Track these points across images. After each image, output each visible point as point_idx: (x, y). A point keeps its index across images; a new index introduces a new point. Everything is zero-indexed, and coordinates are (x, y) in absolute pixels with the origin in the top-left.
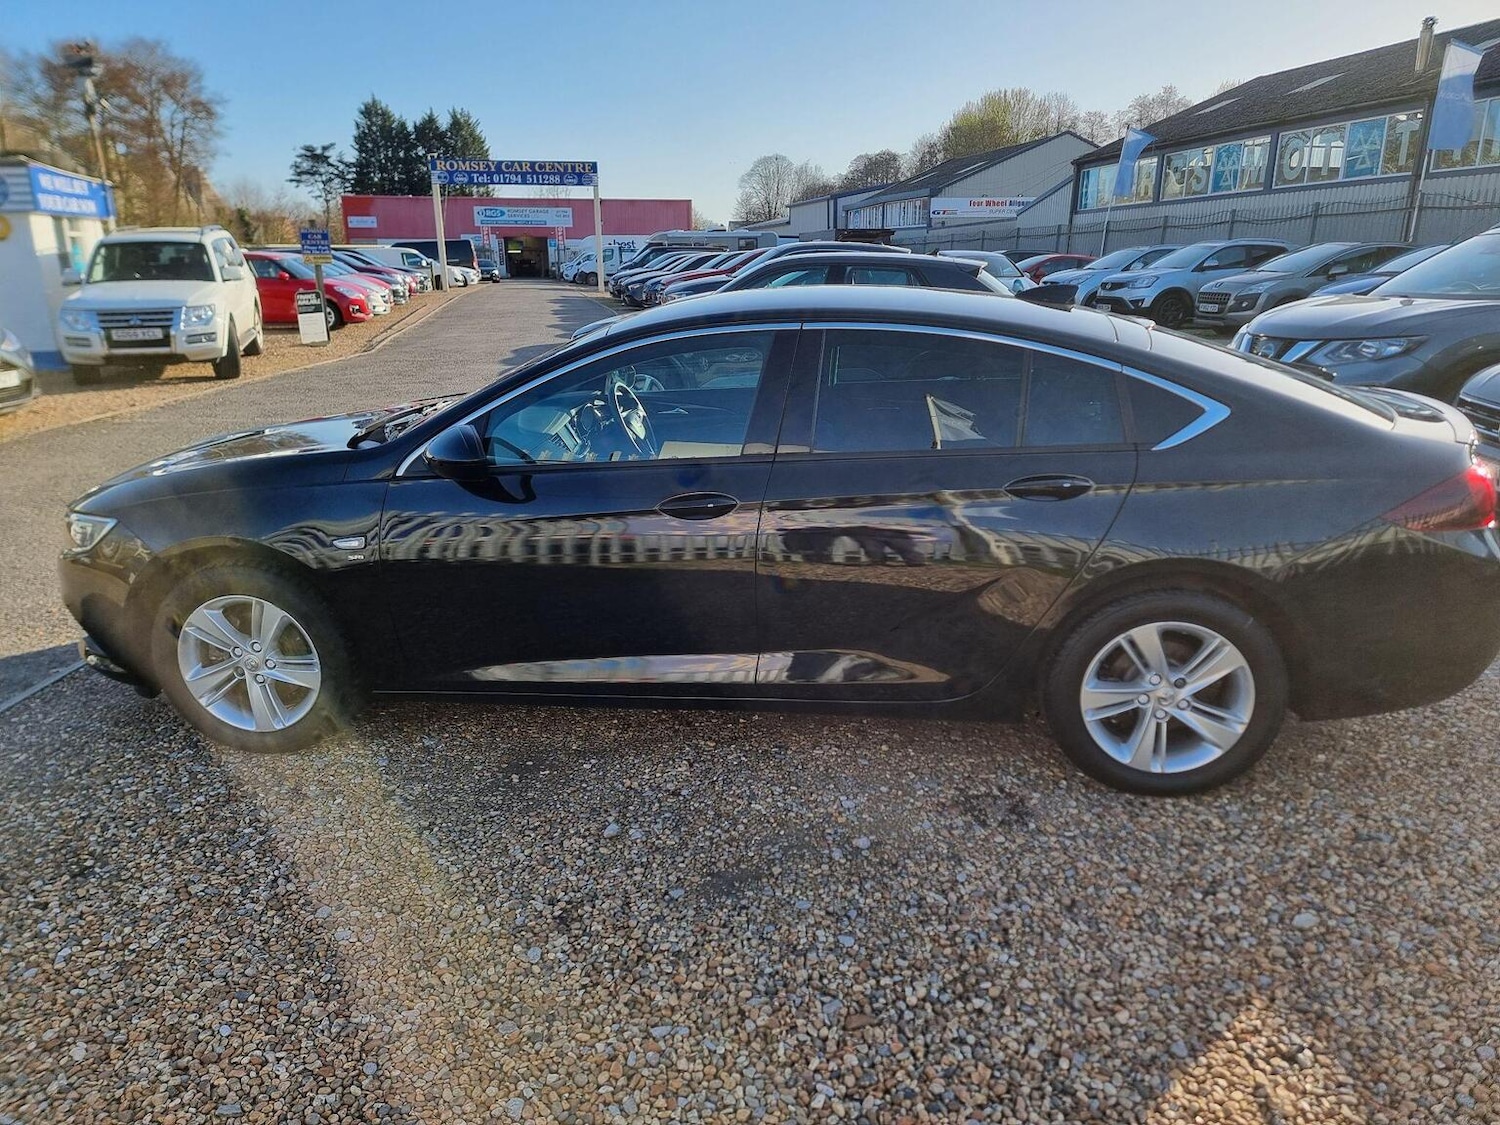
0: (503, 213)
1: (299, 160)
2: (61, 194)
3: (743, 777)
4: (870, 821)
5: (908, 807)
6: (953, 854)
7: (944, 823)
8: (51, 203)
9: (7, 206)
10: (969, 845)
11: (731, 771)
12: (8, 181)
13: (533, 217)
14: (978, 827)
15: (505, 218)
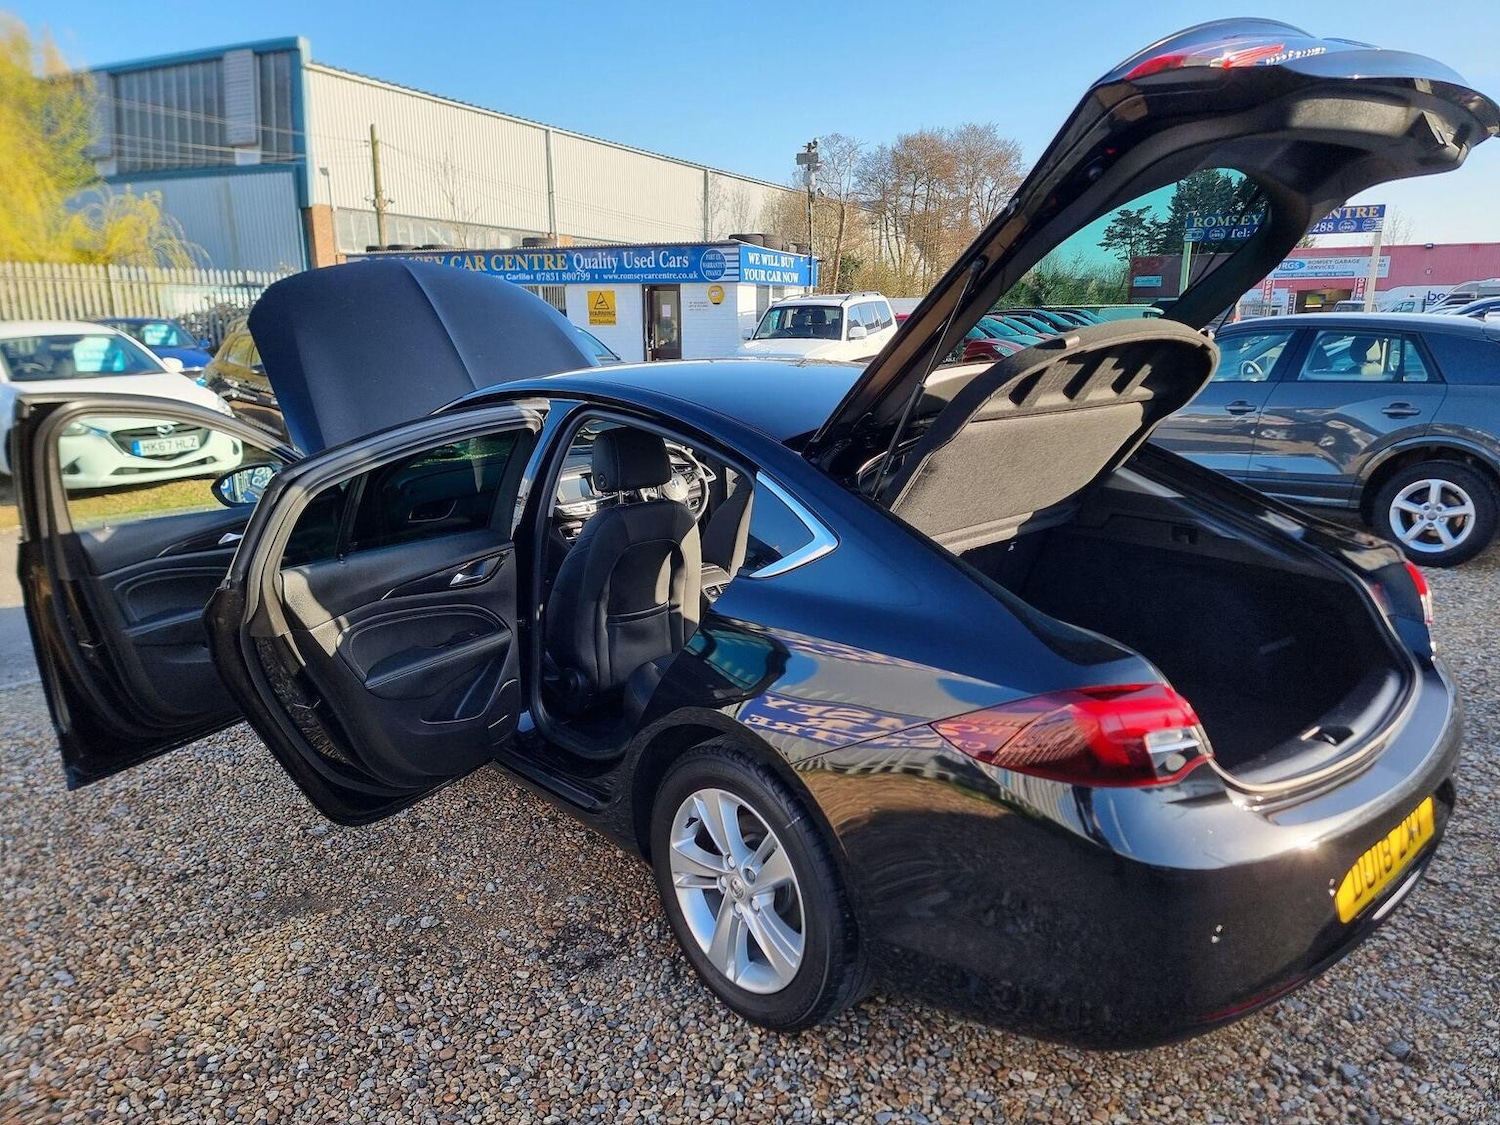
0: (1302, 265)
2: (766, 268)
3: (480, 831)
4: (478, 908)
5: (526, 912)
6: (465, 967)
7: (519, 938)
8: (755, 275)
9: (723, 278)
10: (493, 966)
11: (482, 824)
12: (726, 258)
13: (1338, 268)
14: (534, 956)
15: (1304, 270)
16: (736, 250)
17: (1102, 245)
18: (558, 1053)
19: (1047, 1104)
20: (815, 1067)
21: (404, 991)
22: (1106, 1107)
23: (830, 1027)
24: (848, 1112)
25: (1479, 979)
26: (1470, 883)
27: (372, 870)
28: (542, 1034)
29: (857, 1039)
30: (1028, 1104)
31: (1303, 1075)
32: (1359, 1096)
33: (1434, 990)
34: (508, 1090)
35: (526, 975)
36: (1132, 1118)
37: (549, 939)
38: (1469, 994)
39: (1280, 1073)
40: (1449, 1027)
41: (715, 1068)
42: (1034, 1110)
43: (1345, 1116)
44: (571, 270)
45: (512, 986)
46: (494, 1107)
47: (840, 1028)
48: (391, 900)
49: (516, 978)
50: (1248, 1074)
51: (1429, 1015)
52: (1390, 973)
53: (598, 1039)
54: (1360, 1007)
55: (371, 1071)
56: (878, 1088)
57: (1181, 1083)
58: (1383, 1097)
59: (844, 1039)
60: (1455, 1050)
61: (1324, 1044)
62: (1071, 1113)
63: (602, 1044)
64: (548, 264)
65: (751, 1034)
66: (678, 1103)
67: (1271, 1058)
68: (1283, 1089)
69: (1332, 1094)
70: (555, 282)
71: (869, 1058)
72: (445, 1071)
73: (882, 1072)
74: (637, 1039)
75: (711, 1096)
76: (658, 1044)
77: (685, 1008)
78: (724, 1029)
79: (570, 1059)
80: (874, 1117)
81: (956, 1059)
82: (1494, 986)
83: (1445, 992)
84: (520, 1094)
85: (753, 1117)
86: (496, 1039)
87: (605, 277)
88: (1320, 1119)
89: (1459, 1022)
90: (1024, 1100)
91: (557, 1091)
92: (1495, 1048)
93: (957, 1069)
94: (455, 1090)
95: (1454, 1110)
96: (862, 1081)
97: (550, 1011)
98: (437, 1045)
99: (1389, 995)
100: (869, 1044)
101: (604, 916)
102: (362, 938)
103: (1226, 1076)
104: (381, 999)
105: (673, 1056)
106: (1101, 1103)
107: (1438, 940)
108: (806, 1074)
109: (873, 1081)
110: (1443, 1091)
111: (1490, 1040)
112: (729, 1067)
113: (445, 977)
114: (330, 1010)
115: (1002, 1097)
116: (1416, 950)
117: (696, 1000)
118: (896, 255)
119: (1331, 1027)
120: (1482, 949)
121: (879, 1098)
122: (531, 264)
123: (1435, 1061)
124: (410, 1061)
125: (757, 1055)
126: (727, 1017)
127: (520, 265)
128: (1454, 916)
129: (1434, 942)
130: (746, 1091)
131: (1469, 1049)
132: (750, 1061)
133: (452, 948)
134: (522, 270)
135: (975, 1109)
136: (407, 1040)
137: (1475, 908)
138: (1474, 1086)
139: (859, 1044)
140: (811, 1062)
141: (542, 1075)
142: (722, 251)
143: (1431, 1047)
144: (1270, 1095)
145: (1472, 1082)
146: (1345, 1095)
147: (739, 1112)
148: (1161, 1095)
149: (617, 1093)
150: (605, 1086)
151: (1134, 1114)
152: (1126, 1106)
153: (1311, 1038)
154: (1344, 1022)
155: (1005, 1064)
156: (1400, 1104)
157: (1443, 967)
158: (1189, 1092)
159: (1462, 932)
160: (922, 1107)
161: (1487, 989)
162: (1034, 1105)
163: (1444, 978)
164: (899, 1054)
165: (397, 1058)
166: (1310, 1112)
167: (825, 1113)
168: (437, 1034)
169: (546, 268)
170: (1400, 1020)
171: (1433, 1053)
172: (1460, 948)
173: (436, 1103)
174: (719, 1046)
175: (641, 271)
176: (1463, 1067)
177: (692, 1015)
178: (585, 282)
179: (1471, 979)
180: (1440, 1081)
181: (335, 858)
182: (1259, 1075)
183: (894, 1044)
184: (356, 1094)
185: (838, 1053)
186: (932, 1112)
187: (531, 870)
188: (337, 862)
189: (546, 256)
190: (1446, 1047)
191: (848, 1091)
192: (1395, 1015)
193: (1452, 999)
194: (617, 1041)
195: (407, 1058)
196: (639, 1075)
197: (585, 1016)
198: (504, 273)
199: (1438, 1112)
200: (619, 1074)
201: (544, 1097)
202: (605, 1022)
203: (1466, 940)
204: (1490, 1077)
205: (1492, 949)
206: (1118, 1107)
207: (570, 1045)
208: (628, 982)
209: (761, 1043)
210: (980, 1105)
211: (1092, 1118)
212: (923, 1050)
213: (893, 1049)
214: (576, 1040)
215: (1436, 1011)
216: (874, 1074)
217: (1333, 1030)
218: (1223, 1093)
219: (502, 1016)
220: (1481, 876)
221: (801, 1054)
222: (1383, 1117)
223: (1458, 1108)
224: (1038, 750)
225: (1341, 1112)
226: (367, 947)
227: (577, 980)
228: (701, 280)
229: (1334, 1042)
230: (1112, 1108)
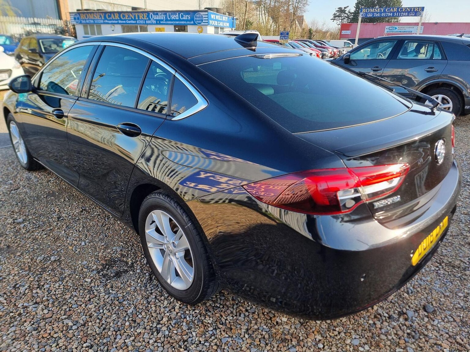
0: (396, 28)
1: (336, 12)
2: (218, 21)
3: (84, 221)
4: (77, 252)
5: (95, 254)
6: (65, 277)
7: (90, 265)
8: (214, 23)
9: (202, 24)
10: (77, 277)
11: (86, 218)
12: (204, 16)
13: (407, 30)
14: (95, 272)
15: (396, 30)
16: (207, 13)
17: (332, 19)
18: (96, 315)
19: (290, 332)
20: (200, 318)
21: (37, 288)
22: (313, 332)
23: (208, 300)
24: (211, 338)
25: (455, 276)
26: (451, 238)
27: (37, 237)
28: (90, 306)
29: (218, 305)
30: (283, 332)
31: (390, 317)
32: (411, 326)
33: (439, 281)
34: (71, 332)
35: (89, 280)
36: (323, 337)
37: (103, 265)
38: (451, 282)
39: (381, 316)
40: (445, 296)
41: (160, 319)
42: (285, 335)
43: (406, 335)
44: (150, 19)
45: (82, 285)
46: (63, 339)
47: (212, 301)
48: (42, 249)
49: (86, 281)
50: (369, 317)
51: (437, 291)
52: (423, 274)
53: (113, 308)
54: (411, 288)
55: (16, 323)
56: (224, 327)
57: (343, 321)
58: (420, 326)
59: (214, 305)
60: (447, 305)
61: (398, 303)
62: (300, 335)
63: (115, 310)
64: (141, 17)
65: (176, 304)
66: (141, 336)
67: (377, 310)
68: (382, 323)
69: (401, 325)
70: (144, 24)
71: (222, 314)
72: (46, 323)
73: (227, 320)
74: (130, 308)
75: (156, 332)
76: (138, 309)
77: (151, 293)
78: (166, 302)
79: (100, 317)
80: (221, 340)
81: (256, 313)
82: (461, 279)
83: (443, 282)
84: (75, 333)
85: (171, 341)
86: (71, 309)
87: (161, 22)
88: (396, 336)
89: (448, 294)
90: (281, 330)
91: (91, 332)
92: (462, 305)
93: (256, 317)
94: (49, 332)
95: (447, 331)
96: (218, 324)
97: (96, 296)
98: (46, 311)
99: (422, 283)
100: (223, 307)
101: (126, 255)
102: (26, 265)
103: (360, 318)
104: (27, 292)
105: (143, 315)
106: (311, 331)
107: (440, 261)
108: (196, 322)
109: (222, 324)
110: (443, 323)
111: (460, 301)
112: (165, 319)
113: (56, 282)
114: (5, 296)
115: (273, 329)
116: (432, 264)
117: (157, 290)
118: (264, 21)
119: (401, 296)
120: (456, 264)
121: (224, 331)
122: (135, 17)
123: (440, 310)
124: (32, 319)
125: (177, 313)
126: (168, 297)
127: (131, 18)
128: (446, 251)
129: (438, 261)
130: (170, 329)
131: (452, 305)
132: (174, 316)
133: (62, 269)
134: (132, 19)
135: (262, 335)
136: (34, 309)
137: (453, 248)
138: (455, 321)
139: (219, 307)
140: (199, 316)
141: (86, 325)
142: (202, 13)
143: (438, 304)
144: (377, 326)
145: (454, 319)
146: (406, 325)
147: (166, 339)
148: (335, 327)
149: (116, 332)
150: (112, 329)
151: (323, 335)
152: (321, 331)
153: (393, 301)
154: (405, 294)
155: (276, 315)
156: (427, 329)
157: (442, 272)
158: (346, 325)
159: (448, 257)
160: (241, 334)
161: (458, 280)
162: (285, 332)
163: (442, 276)
164: (234, 312)
165: (28, 317)
166: (392, 333)
167: (201, 339)
168: (46, 307)
169: (140, 19)
170: (427, 293)
171: (439, 307)
172: (448, 264)
173: (39, 338)
174: (162, 310)
175: (173, 20)
176: (450, 313)
177: (154, 297)
178: (154, 24)
179: (452, 276)
180: (442, 319)
181: (24, 232)
182: (373, 317)
183: (233, 308)
184: (7, 334)
185: (210, 312)
186: (244, 337)
187: (101, 237)
188: (24, 234)
189: (140, 14)
190: (443, 304)
191: (212, 329)
192: (425, 291)
193: (445, 284)
194: (121, 308)
195: (32, 317)
196: (127, 324)
197: (110, 298)
198: (125, 20)
199: (441, 333)
200: (119, 324)
201: (85, 335)
202: (118, 300)
203: (450, 260)
204: (460, 316)
205: (459, 264)
206: (318, 332)
207: (101, 311)
208: (131, 283)
209: (180, 308)
210: (264, 333)
211: (308, 337)
212: (244, 310)
213: (232, 310)
214: (104, 308)
215: (440, 289)
216: (223, 320)
217: (401, 297)
218: (359, 325)
219: (75, 299)
220: (455, 235)
221: (195, 313)
222: (420, 335)
223: (449, 331)
224: (293, 196)
225: (404, 333)
226: (27, 269)
227: (110, 282)
228: (194, 24)
229: (402, 303)
230: (316, 333)
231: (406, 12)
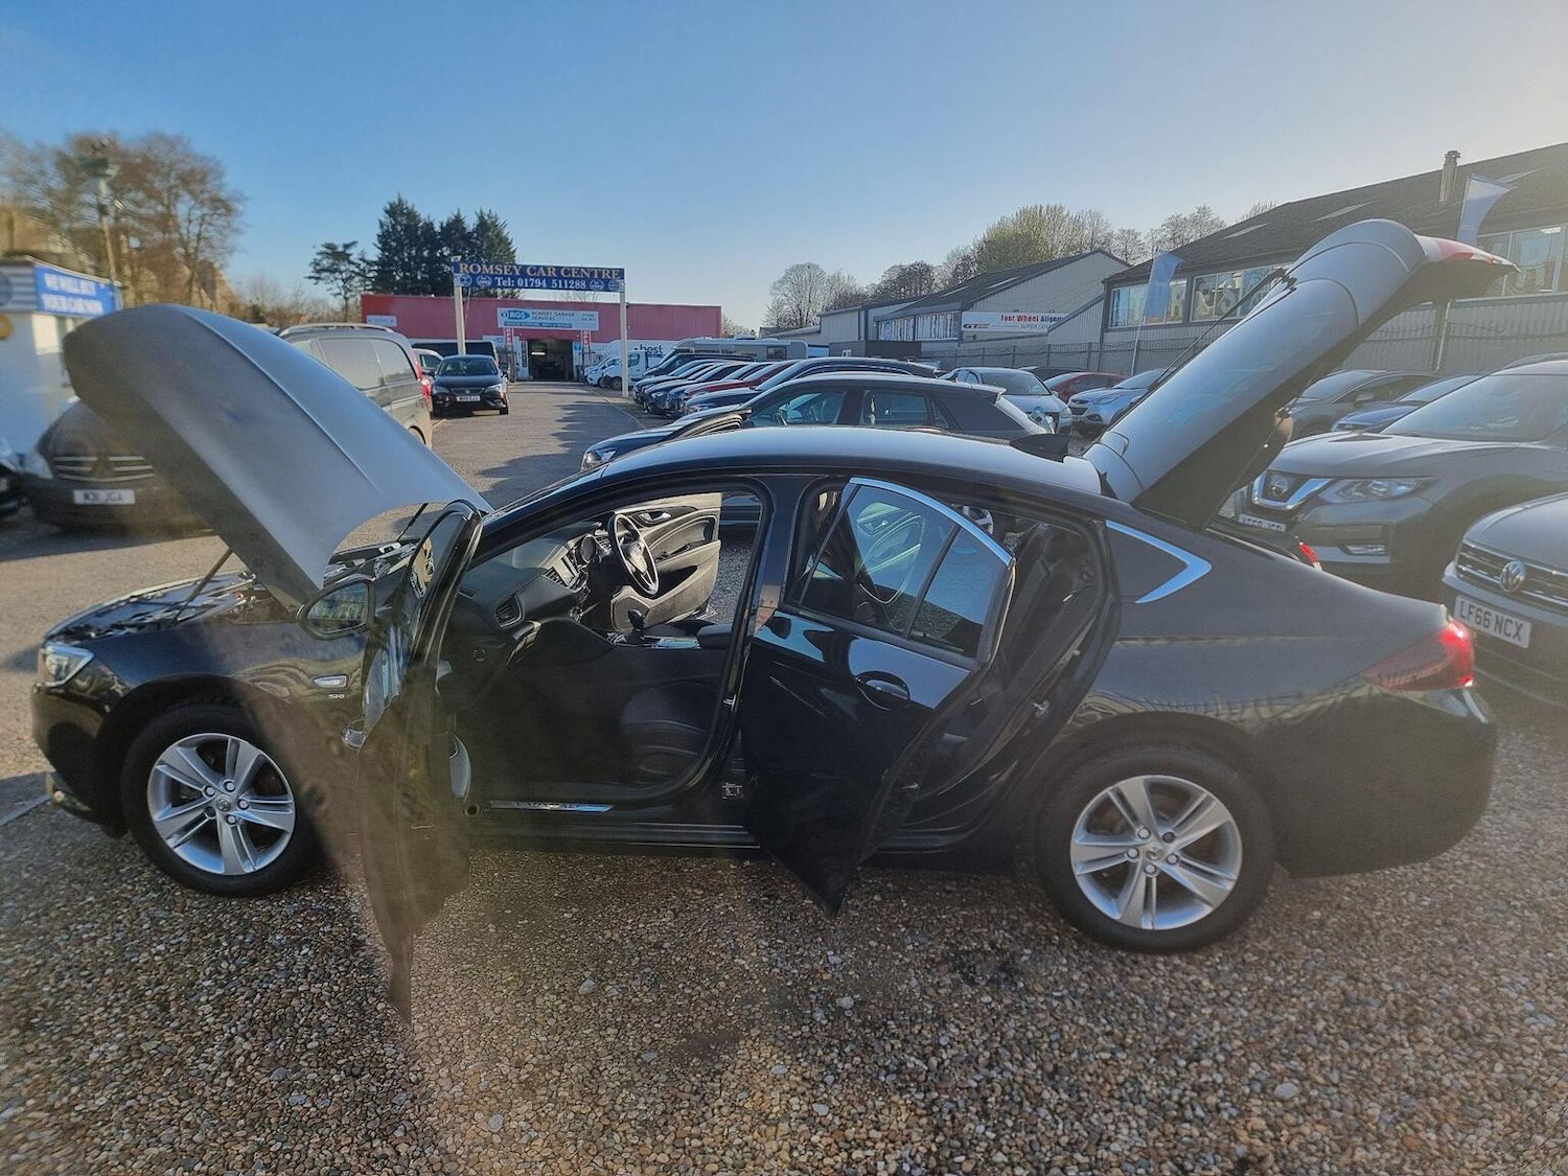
0: (527, 316)
1: (319, 257)
2: (66, 294)
8: (55, 303)
9: (10, 306)
12: (13, 280)
13: (558, 320)
15: (530, 320)
16: (28, 271)
17: (310, 278)
231: (580, 279)
